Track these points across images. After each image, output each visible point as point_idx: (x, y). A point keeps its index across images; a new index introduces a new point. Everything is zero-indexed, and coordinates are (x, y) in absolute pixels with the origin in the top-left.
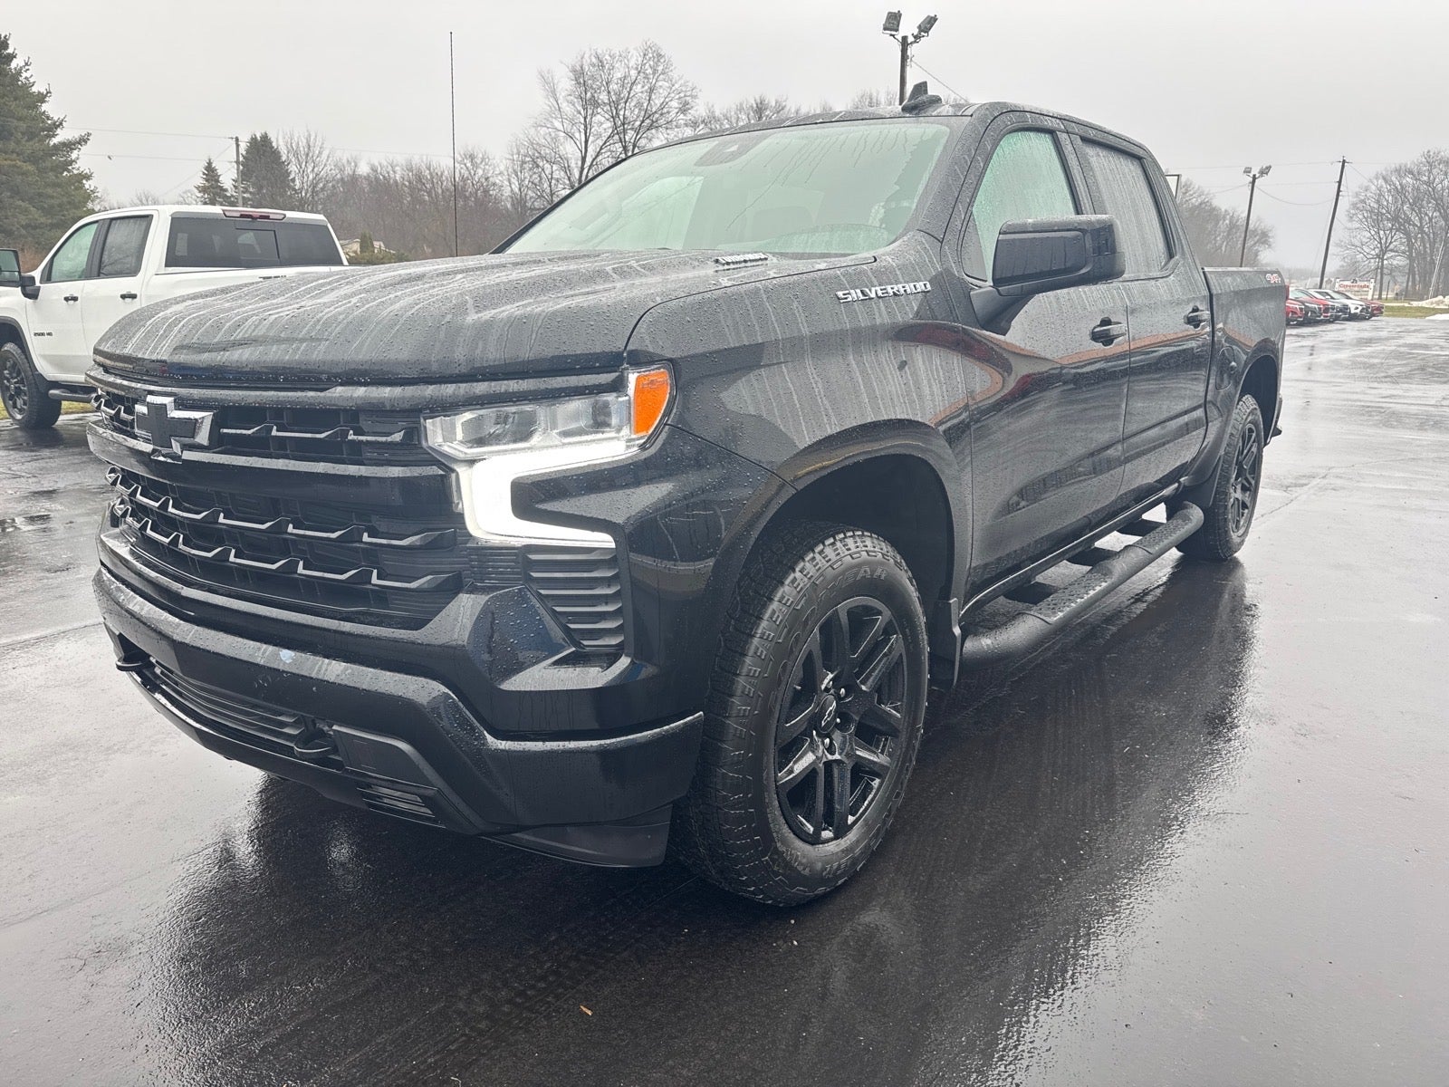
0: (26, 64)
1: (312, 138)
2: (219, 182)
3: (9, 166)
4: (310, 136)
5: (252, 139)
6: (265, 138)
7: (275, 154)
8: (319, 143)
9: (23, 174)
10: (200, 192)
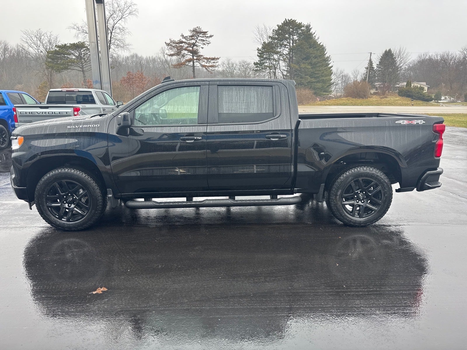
0: (318, 38)
1: (402, 49)
2: (372, 65)
3: (304, 67)
4: (401, 49)
5: (386, 51)
6: (390, 50)
7: (392, 55)
8: (404, 49)
9: (307, 69)
10: (366, 69)
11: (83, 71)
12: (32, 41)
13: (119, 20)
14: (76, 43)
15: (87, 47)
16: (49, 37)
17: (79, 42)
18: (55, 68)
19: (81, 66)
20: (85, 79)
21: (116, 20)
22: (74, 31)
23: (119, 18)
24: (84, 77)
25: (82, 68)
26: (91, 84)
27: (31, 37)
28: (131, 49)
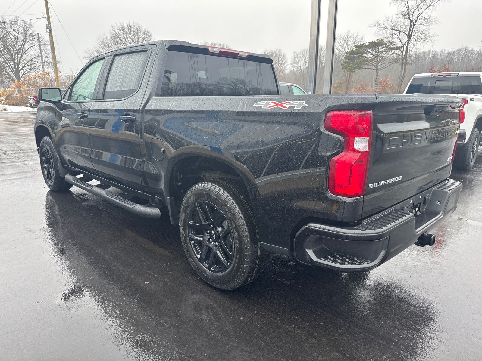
11: (377, 70)
12: (339, 44)
13: (426, 9)
14: (373, 41)
15: (386, 44)
16: (355, 39)
17: (378, 39)
18: (349, 68)
19: (376, 65)
20: (377, 78)
21: (421, 10)
22: (375, 29)
23: (427, 6)
24: (377, 75)
25: (377, 66)
26: (387, 83)
27: (340, 40)
28: (435, 40)
